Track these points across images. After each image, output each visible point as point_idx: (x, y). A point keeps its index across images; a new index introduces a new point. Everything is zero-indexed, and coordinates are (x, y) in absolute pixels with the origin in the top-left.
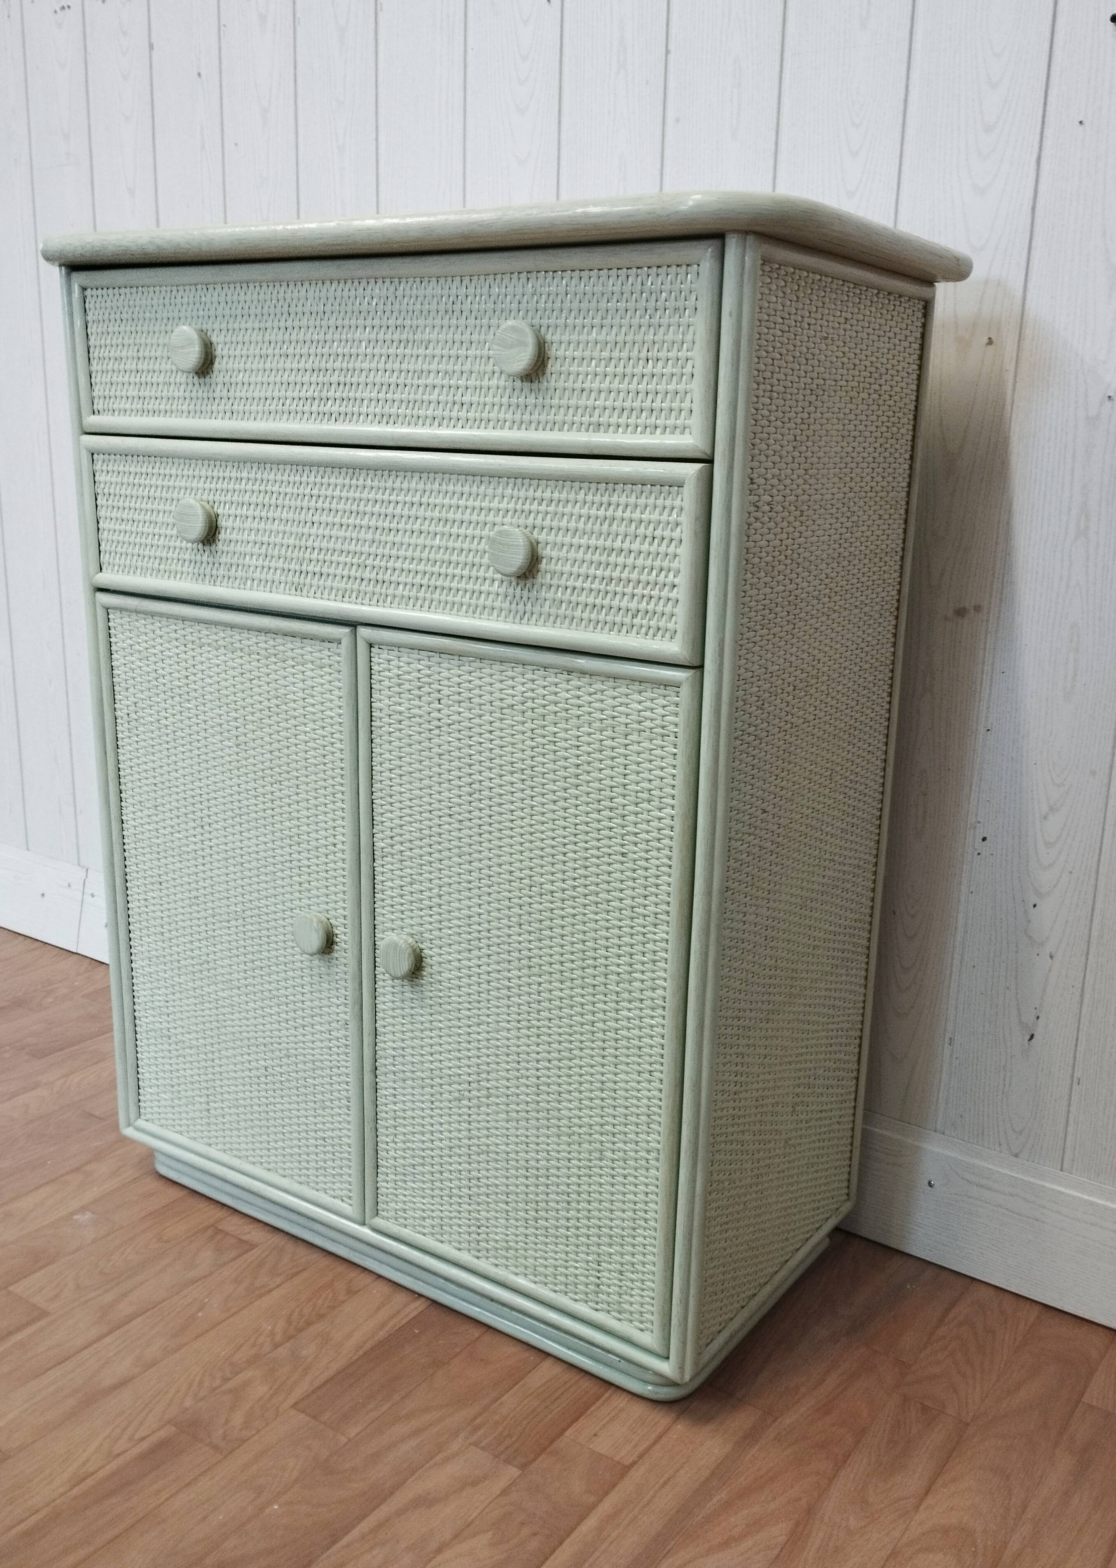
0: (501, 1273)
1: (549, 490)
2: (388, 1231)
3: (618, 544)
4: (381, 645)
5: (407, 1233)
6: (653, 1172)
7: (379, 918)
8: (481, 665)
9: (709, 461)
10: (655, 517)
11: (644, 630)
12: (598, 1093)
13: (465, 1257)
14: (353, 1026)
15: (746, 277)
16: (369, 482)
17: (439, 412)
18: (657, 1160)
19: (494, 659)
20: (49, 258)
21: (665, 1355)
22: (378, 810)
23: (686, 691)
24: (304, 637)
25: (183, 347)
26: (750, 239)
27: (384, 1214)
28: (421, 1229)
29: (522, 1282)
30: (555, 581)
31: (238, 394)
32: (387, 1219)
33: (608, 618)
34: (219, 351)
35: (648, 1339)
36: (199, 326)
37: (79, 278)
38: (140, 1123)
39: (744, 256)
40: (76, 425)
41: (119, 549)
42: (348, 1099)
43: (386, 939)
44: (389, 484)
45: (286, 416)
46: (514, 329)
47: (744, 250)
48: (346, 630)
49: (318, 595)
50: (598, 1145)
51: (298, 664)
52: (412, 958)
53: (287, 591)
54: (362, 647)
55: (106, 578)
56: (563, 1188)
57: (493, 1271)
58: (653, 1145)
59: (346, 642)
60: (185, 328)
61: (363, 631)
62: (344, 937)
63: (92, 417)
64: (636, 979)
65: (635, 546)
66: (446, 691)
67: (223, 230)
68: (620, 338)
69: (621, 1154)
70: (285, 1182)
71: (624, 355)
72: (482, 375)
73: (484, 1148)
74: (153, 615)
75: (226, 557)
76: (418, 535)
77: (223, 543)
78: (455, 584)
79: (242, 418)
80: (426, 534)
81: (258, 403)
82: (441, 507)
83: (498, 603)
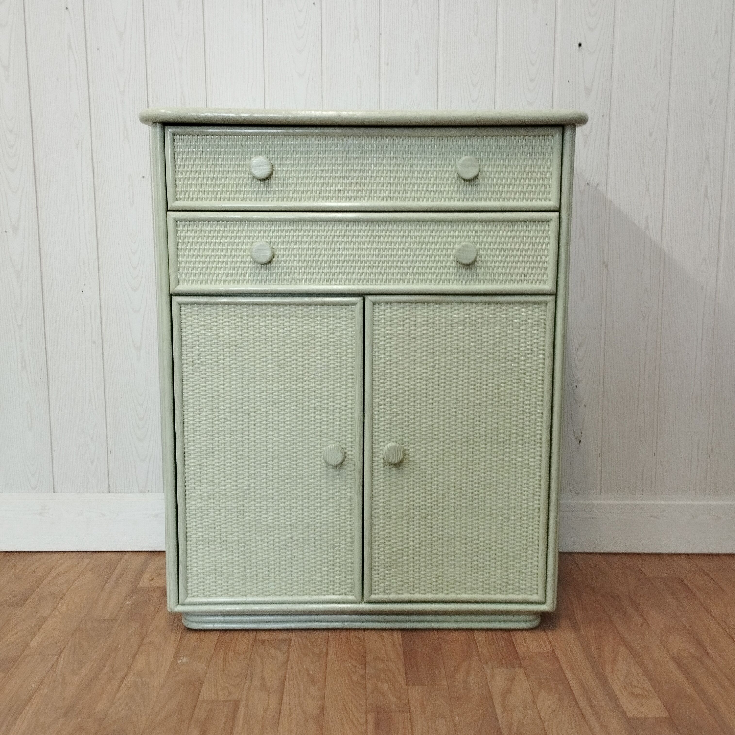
0: (451, 596)
2: (378, 600)
3: (517, 246)
5: (391, 597)
7: (375, 438)
8: (440, 306)
9: (559, 211)
12: (506, 491)
13: (429, 596)
16: (377, 228)
17: (418, 195)
18: (538, 512)
21: (544, 601)
22: (376, 383)
23: (551, 306)
24: (330, 305)
27: (376, 591)
28: (400, 591)
31: (289, 189)
32: (378, 593)
35: (534, 598)
37: (171, 130)
38: (188, 600)
41: (194, 271)
42: (351, 538)
44: (390, 228)
45: (321, 199)
46: (469, 160)
48: (358, 299)
49: (342, 282)
53: (321, 283)
54: (368, 305)
55: (182, 288)
57: (447, 597)
58: (536, 506)
59: (359, 305)
61: (369, 297)
63: (176, 202)
65: (527, 247)
69: (519, 516)
73: (440, 537)
74: (217, 304)
75: (278, 269)
76: (407, 250)
77: (276, 262)
78: (428, 271)
79: (291, 200)
80: (411, 249)
81: (303, 193)
82: (420, 237)
83: (453, 277)
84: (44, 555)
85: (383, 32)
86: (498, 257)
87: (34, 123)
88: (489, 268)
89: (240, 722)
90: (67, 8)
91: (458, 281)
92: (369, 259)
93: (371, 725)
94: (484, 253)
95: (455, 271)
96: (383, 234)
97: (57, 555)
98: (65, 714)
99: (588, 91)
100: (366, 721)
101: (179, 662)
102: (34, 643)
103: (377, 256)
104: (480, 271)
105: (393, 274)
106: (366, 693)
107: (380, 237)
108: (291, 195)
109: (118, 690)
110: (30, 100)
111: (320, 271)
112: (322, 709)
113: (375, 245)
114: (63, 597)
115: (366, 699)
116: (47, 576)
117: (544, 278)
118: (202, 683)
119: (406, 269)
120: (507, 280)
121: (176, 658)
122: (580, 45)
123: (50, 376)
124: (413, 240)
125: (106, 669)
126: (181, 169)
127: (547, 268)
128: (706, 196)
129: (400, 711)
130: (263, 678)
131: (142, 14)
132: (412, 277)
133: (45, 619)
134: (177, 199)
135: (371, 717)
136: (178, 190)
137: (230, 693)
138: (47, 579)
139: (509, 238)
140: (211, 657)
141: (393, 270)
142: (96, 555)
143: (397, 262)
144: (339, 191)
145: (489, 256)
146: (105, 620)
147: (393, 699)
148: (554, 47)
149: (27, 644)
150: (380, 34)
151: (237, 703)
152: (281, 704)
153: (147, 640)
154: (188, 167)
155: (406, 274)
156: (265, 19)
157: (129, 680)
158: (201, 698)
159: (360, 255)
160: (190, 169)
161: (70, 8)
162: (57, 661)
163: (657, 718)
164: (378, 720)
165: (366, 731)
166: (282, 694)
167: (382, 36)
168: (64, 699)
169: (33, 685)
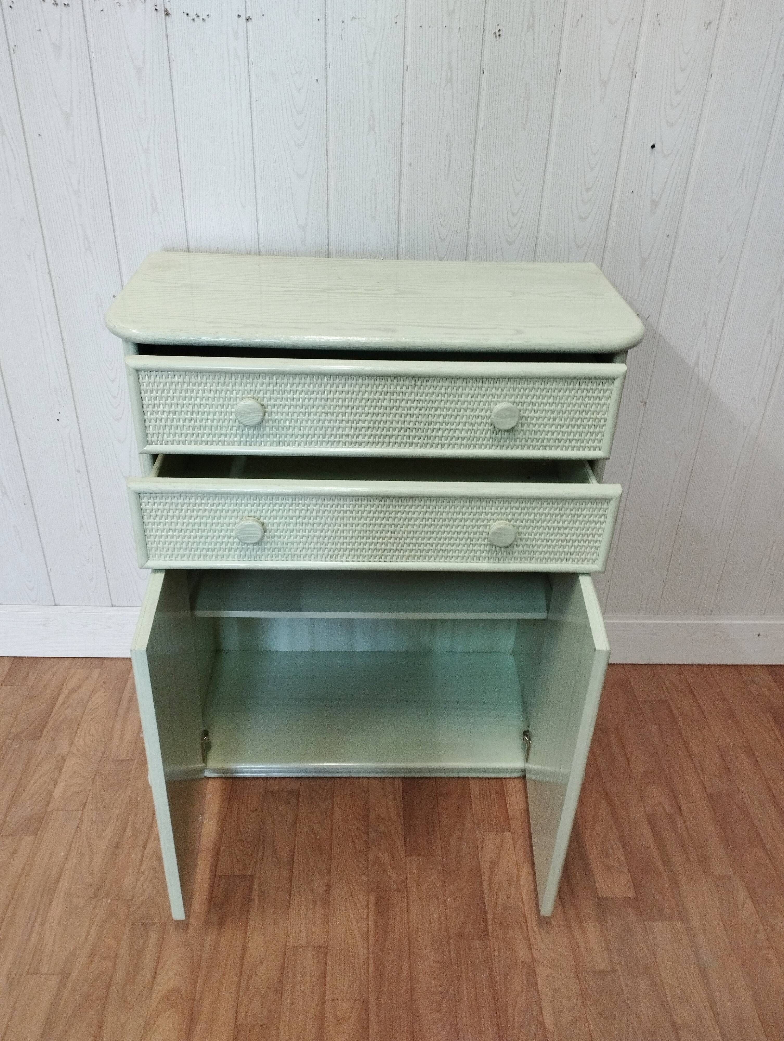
75: (271, 544)
76: (430, 526)
77: (268, 538)
78: (454, 548)
79: (289, 445)
80: (436, 526)
81: (302, 437)
82: (447, 513)
83: (484, 555)
85: (405, 121)
86: (541, 534)
88: (528, 546)
91: (490, 559)
92: (383, 535)
93: (372, 909)
94: (524, 531)
95: (487, 548)
96: (402, 509)
98: (96, 895)
99: (655, 204)
100: (368, 905)
102: (57, 793)
103: (393, 532)
104: (517, 549)
105: (411, 551)
106: (368, 866)
107: (397, 513)
108: (288, 439)
109: (141, 863)
111: (323, 546)
112: (328, 887)
113: (390, 521)
114: (78, 727)
115: (368, 875)
116: (59, 694)
117: (594, 557)
118: (218, 852)
119: (428, 546)
120: (549, 558)
122: (653, 146)
124: (438, 516)
125: (129, 831)
126: (151, 408)
127: (599, 547)
128: (770, 331)
129: (398, 890)
130: (274, 846)
131: (91, 89)
132: (435, 554)
133: (64, 759)
134: (148, 443)
135: (372, 897)
136: (148, 432)
137: (245, 866)
138: (61, 699)
139: (557, 515)
140: (225, 815)
141: (411, 547)
143: (418, 539)
144: (347, 436)
145: (530, 534)
146: (122, 761)
147: (393, 874)
148: (621, 146)
149: (51, 795)
150: (402, 124)
151: (251, 878)
154: (159, 407)
155: (427, 551)
156: (254, 100)
159: (371, 532)
160: (161, 409)
162: (81, 821)
163: (625, 899)
164: (378, 902)
165: (368, 916)
166: (292, 867)
167: (405, 126)
168: (93, 873)
169: (62, 854)
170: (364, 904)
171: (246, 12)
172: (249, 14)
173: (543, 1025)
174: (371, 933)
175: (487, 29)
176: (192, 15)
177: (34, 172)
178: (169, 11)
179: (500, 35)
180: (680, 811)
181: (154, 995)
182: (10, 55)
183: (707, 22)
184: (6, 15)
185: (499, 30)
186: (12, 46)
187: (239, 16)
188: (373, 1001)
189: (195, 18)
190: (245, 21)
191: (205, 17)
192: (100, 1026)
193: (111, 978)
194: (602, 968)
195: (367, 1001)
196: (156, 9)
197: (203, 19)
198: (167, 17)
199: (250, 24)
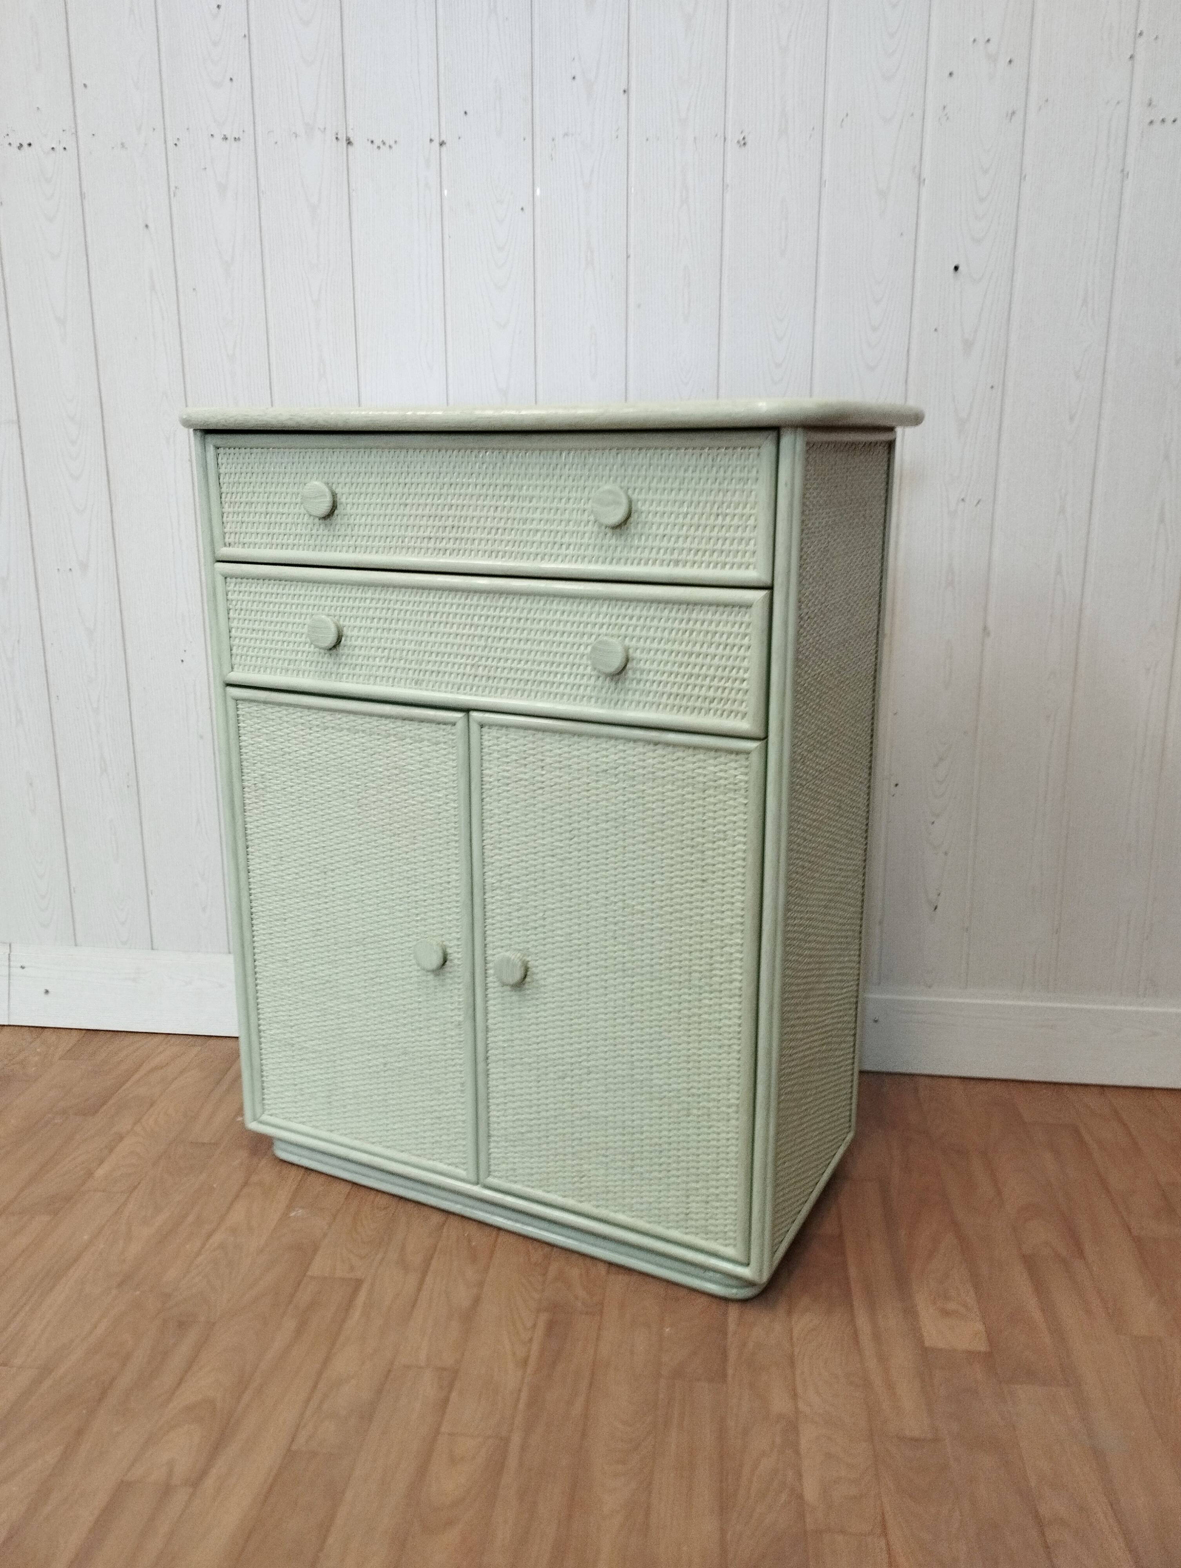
0: (603, 1212)
1: (638, 609)
2: (501, 1188)
3: (697, 648)
4: (491, 725)
5: (517, 1187)
6: (733, 1122)
7: (489, 939)
8: (579, 740)
9: (770, 588)
10: (728, 628)
11: (719, 712)
12: (685, 1065)
13: (570, 1202)
14: (468, 1026)
15: (797, 457)
16: (482, 602)
17: (542, 549)
18: (737, 1112)
19: (591, 736)
20: (187, 423)
21: (746, 1262)
22: (487, 853)
23: (755, 759)
24: (422, 721)
25: (315, 498)
26: (800, 430)
27: (496, 1174)
28: (529, 1183)
29: (621, 1218)
30: (644, 676)
31: (361, 533)
32: (500, 1177)
33: (690, 704)
34: (342, 500)
35: (730, 1251)
36: (325, 480)
37: (212, 440)
38: (265, 1117)
39: (795, 443)
40: (209, 554)
41: (250, 653)
42: (462, 1084)
43: (496, 955)
44: (500, 603)
45: (404, 551)
46: (610, 492)
47: (795, 440)
48: (459, 715)
49: (436, 687)
50: (685, 1105)
51: (416, 741)
52: (523, 969)
53: (408, 686)
54: (474, 727)
55: (236, 676)
56: (656, 1140)
57: (595, 1211)
58: (733, 1101)
59: (461, 725)
60: (316, 483)
61: (474, 715)
62: (457, 956)
63: (225, 549)
64: (716, 975)
65: (712, 650)
66: (548, 760)
67: (357, 413)
68: (695, 498)
69: (705, 1111)
70: (404, 1156)
71: (699, 510)
72: (578, 523)
73: (586, 1114)
74: (280, 704)
84: (137, 1038)
85: (631, 252)
87: (104, 407)
89: (356, 1314)
90: (147, 226)
93: (540, 1332)
97: (157, 1039)
98: (120, 1285)
99: (968, 345)
100: (534, 1326)
101: (292, 1214)
102: (100, 1173)
106: (544, 1282)
109: (198, 1254)
110: (98, 369)
112: (477, 1301)
114: (152, 1105)
115: (543, 1291)
116: (136, 1070)
118: (316, 1250)
121: (290, 1207)
122: (956, 268)
123: (141, 783)
125: (191, 1218)
128: (1162, 520)
129: (587, 1313)
130: (403, 1248)
131: (258, 232)
133: (121, 1138)
135: (544, 1317)
137: (352, 1268)
138: (137, 1076)
140: (338, 1211)
142: (212, 1042)
146: (203, 1144)
147: (581, 1293)
148: (914, 271)
149: (90, 1174)
150: (628, 257)
151: (359, 1283)
152: (419, 1290)
153: (255, 1179)
156: (446, 237)
157: (217, 1238)
158: (309, 1273)
161: (150, 225)
162: (125, 1204)
163: (969, 1353)
164: (551, 1326)
165: (531, 1340)
166: (424, 1273)
167: (631, 259)
168: (124, 1260)
169: (86, 1237)
170: (529, 1324)
171: (440, 136)
172: (443, 138)
173: (801, 1497)
174: (532, 1361)
175: (729, 137)
176: (378, 142)
177: (184, 334)
178: (352, 139)
179: (745, 144)
180: (1081, 1254)
181: (171, 1406)
182: (170, 198)
183: (1010, 112)
184: (169, 154)
185: (744, 138)
186: (172, 189)
187: (431, 140)
188: (516, 1439)
189: (381, 146)
190: (438, 145)
191: (392, 143)
192: (80, 1432)
193: (114, 1379)
194: (916, 1434)
195: (506, 1441)
196: (337, 138)
197: (390, 147)
198: (349, 147)
199: (444, 148)
